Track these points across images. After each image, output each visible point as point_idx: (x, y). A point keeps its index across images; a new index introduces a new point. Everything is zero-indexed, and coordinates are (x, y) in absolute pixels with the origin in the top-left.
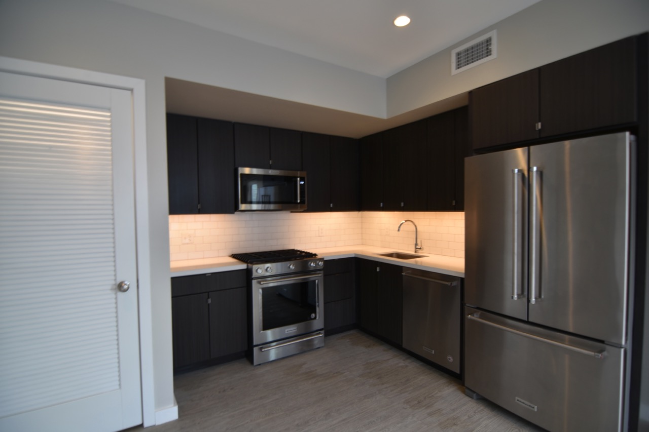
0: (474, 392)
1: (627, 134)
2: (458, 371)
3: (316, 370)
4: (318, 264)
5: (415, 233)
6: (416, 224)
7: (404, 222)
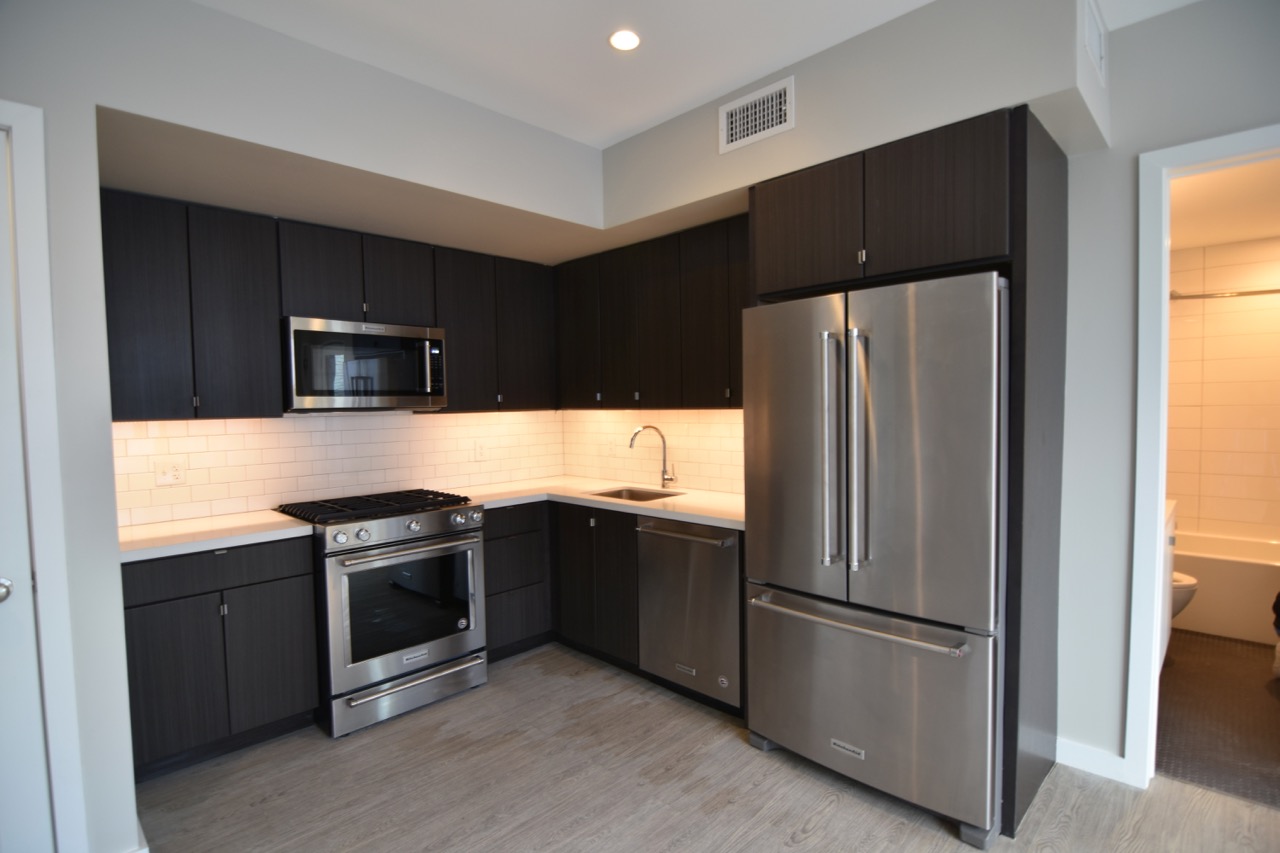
0: (764, 738)
1: (995, 274)
2: (736, 703)
3: (469, 732)
4: (472, 517)
5: (662, 450)
6: (663, 433)
7: (641, 429)
